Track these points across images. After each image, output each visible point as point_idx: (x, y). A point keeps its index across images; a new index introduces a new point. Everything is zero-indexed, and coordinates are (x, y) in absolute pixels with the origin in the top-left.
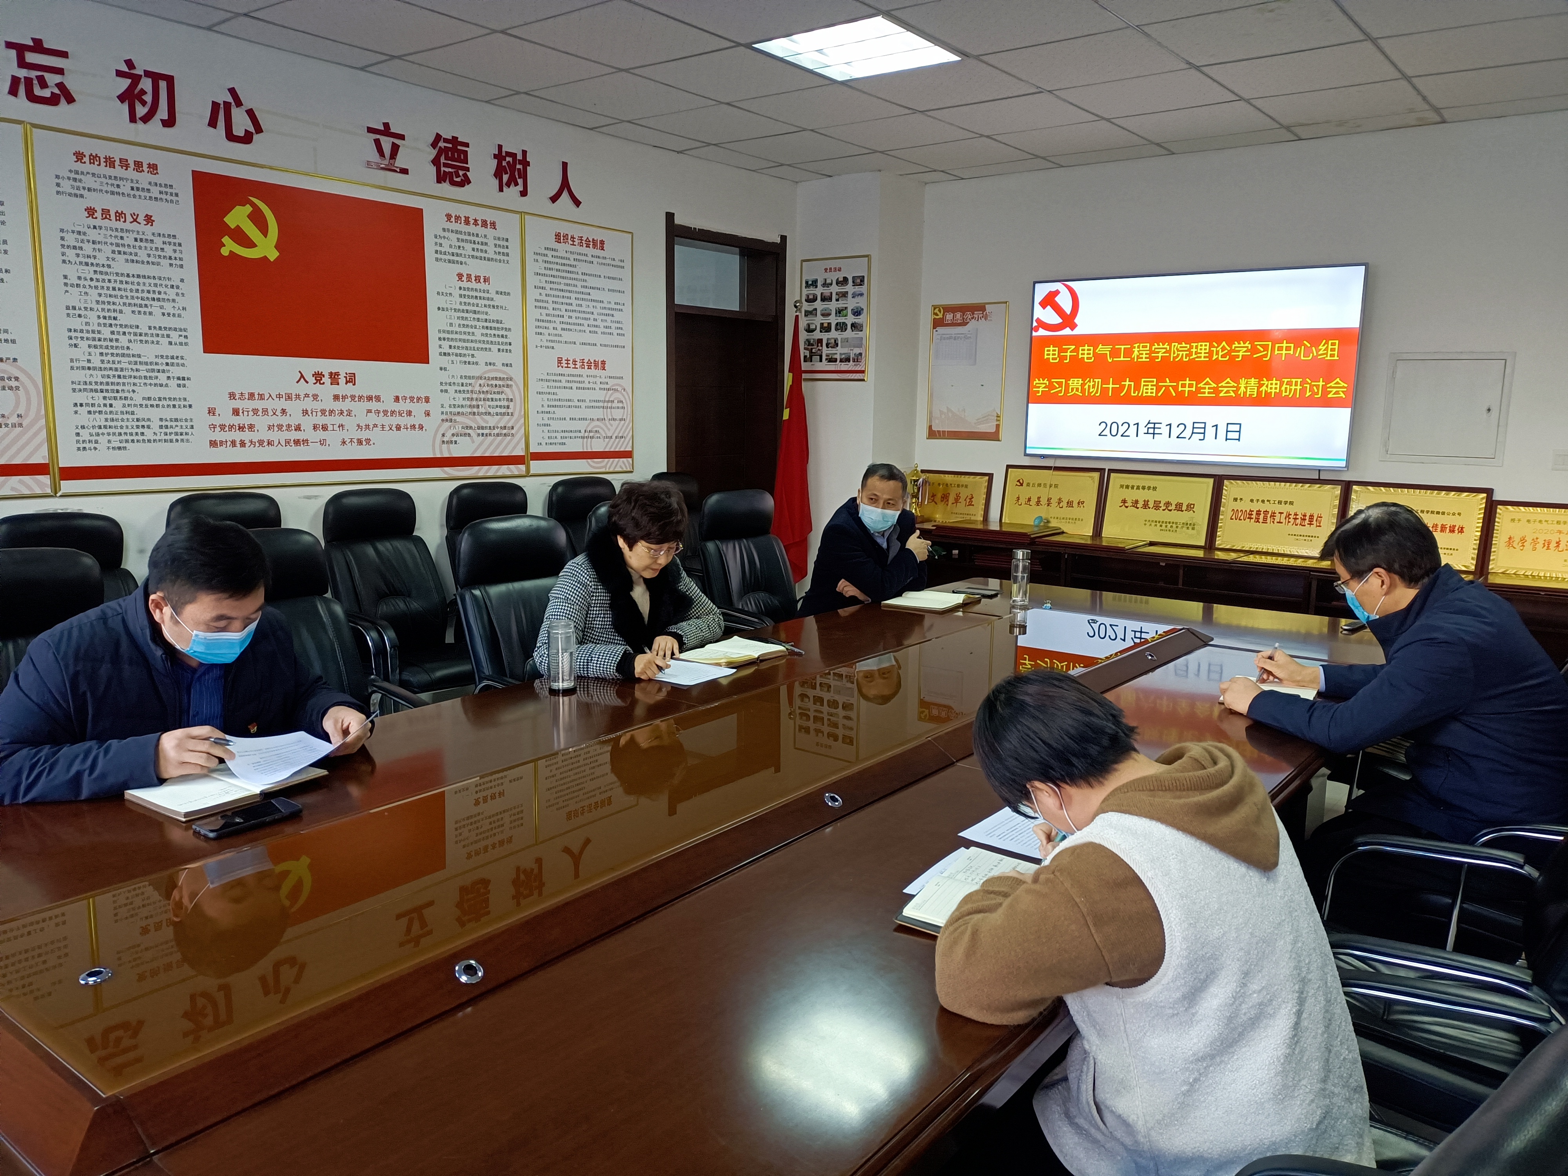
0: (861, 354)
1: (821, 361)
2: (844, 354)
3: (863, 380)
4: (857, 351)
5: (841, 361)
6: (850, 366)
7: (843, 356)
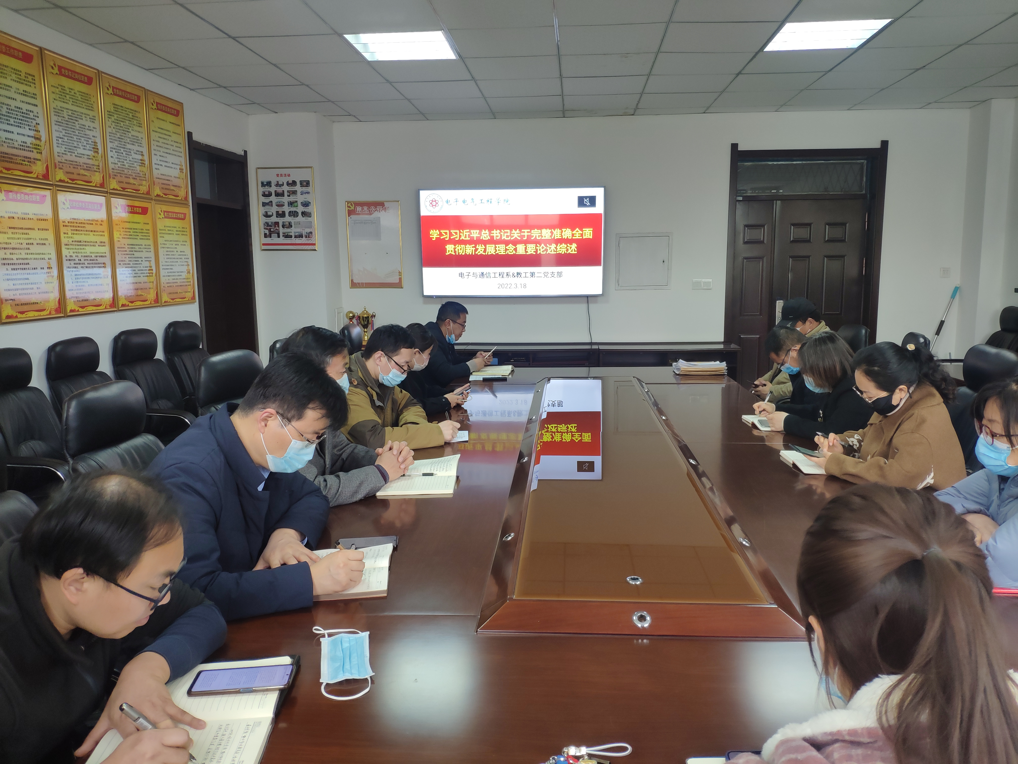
0: (311, 233)
1: (279, 237)
2: (297, 232)
3: (315, 250)
4: (308, 230)
5: (296, 237)
6: (303, 240)
7: (297, 234)
